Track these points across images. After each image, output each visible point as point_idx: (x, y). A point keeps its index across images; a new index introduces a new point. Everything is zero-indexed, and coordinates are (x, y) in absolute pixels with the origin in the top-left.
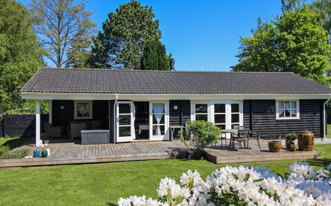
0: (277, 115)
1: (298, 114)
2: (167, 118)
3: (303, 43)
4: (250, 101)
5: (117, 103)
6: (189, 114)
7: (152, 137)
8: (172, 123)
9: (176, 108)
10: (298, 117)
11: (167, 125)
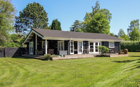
0: (109, 46)
1: (114, 46)
2: (83, 47)
3: (103, 25)
4: (103, 42)
5: (70, 41)
6: (88, 46)
7: (79, 53)
8: (84, 48)
9: (85, 43)
10: (114, 47)
11: (82, 49)
